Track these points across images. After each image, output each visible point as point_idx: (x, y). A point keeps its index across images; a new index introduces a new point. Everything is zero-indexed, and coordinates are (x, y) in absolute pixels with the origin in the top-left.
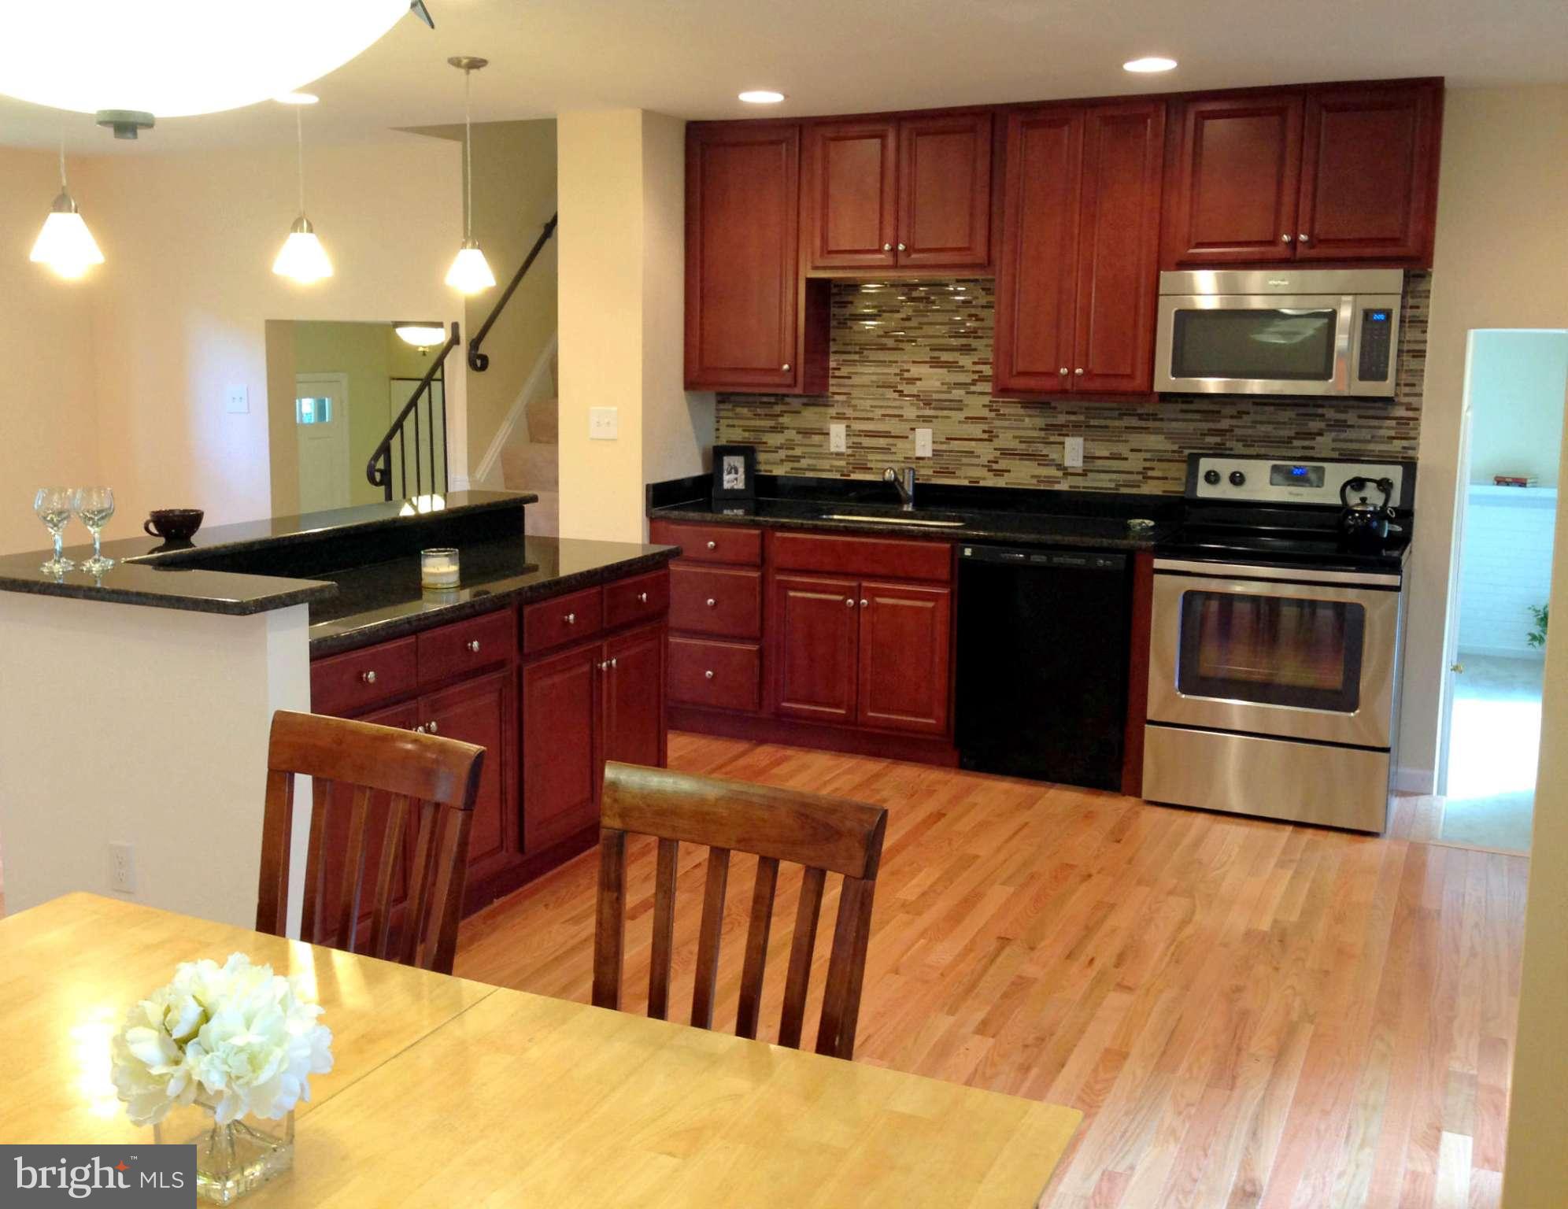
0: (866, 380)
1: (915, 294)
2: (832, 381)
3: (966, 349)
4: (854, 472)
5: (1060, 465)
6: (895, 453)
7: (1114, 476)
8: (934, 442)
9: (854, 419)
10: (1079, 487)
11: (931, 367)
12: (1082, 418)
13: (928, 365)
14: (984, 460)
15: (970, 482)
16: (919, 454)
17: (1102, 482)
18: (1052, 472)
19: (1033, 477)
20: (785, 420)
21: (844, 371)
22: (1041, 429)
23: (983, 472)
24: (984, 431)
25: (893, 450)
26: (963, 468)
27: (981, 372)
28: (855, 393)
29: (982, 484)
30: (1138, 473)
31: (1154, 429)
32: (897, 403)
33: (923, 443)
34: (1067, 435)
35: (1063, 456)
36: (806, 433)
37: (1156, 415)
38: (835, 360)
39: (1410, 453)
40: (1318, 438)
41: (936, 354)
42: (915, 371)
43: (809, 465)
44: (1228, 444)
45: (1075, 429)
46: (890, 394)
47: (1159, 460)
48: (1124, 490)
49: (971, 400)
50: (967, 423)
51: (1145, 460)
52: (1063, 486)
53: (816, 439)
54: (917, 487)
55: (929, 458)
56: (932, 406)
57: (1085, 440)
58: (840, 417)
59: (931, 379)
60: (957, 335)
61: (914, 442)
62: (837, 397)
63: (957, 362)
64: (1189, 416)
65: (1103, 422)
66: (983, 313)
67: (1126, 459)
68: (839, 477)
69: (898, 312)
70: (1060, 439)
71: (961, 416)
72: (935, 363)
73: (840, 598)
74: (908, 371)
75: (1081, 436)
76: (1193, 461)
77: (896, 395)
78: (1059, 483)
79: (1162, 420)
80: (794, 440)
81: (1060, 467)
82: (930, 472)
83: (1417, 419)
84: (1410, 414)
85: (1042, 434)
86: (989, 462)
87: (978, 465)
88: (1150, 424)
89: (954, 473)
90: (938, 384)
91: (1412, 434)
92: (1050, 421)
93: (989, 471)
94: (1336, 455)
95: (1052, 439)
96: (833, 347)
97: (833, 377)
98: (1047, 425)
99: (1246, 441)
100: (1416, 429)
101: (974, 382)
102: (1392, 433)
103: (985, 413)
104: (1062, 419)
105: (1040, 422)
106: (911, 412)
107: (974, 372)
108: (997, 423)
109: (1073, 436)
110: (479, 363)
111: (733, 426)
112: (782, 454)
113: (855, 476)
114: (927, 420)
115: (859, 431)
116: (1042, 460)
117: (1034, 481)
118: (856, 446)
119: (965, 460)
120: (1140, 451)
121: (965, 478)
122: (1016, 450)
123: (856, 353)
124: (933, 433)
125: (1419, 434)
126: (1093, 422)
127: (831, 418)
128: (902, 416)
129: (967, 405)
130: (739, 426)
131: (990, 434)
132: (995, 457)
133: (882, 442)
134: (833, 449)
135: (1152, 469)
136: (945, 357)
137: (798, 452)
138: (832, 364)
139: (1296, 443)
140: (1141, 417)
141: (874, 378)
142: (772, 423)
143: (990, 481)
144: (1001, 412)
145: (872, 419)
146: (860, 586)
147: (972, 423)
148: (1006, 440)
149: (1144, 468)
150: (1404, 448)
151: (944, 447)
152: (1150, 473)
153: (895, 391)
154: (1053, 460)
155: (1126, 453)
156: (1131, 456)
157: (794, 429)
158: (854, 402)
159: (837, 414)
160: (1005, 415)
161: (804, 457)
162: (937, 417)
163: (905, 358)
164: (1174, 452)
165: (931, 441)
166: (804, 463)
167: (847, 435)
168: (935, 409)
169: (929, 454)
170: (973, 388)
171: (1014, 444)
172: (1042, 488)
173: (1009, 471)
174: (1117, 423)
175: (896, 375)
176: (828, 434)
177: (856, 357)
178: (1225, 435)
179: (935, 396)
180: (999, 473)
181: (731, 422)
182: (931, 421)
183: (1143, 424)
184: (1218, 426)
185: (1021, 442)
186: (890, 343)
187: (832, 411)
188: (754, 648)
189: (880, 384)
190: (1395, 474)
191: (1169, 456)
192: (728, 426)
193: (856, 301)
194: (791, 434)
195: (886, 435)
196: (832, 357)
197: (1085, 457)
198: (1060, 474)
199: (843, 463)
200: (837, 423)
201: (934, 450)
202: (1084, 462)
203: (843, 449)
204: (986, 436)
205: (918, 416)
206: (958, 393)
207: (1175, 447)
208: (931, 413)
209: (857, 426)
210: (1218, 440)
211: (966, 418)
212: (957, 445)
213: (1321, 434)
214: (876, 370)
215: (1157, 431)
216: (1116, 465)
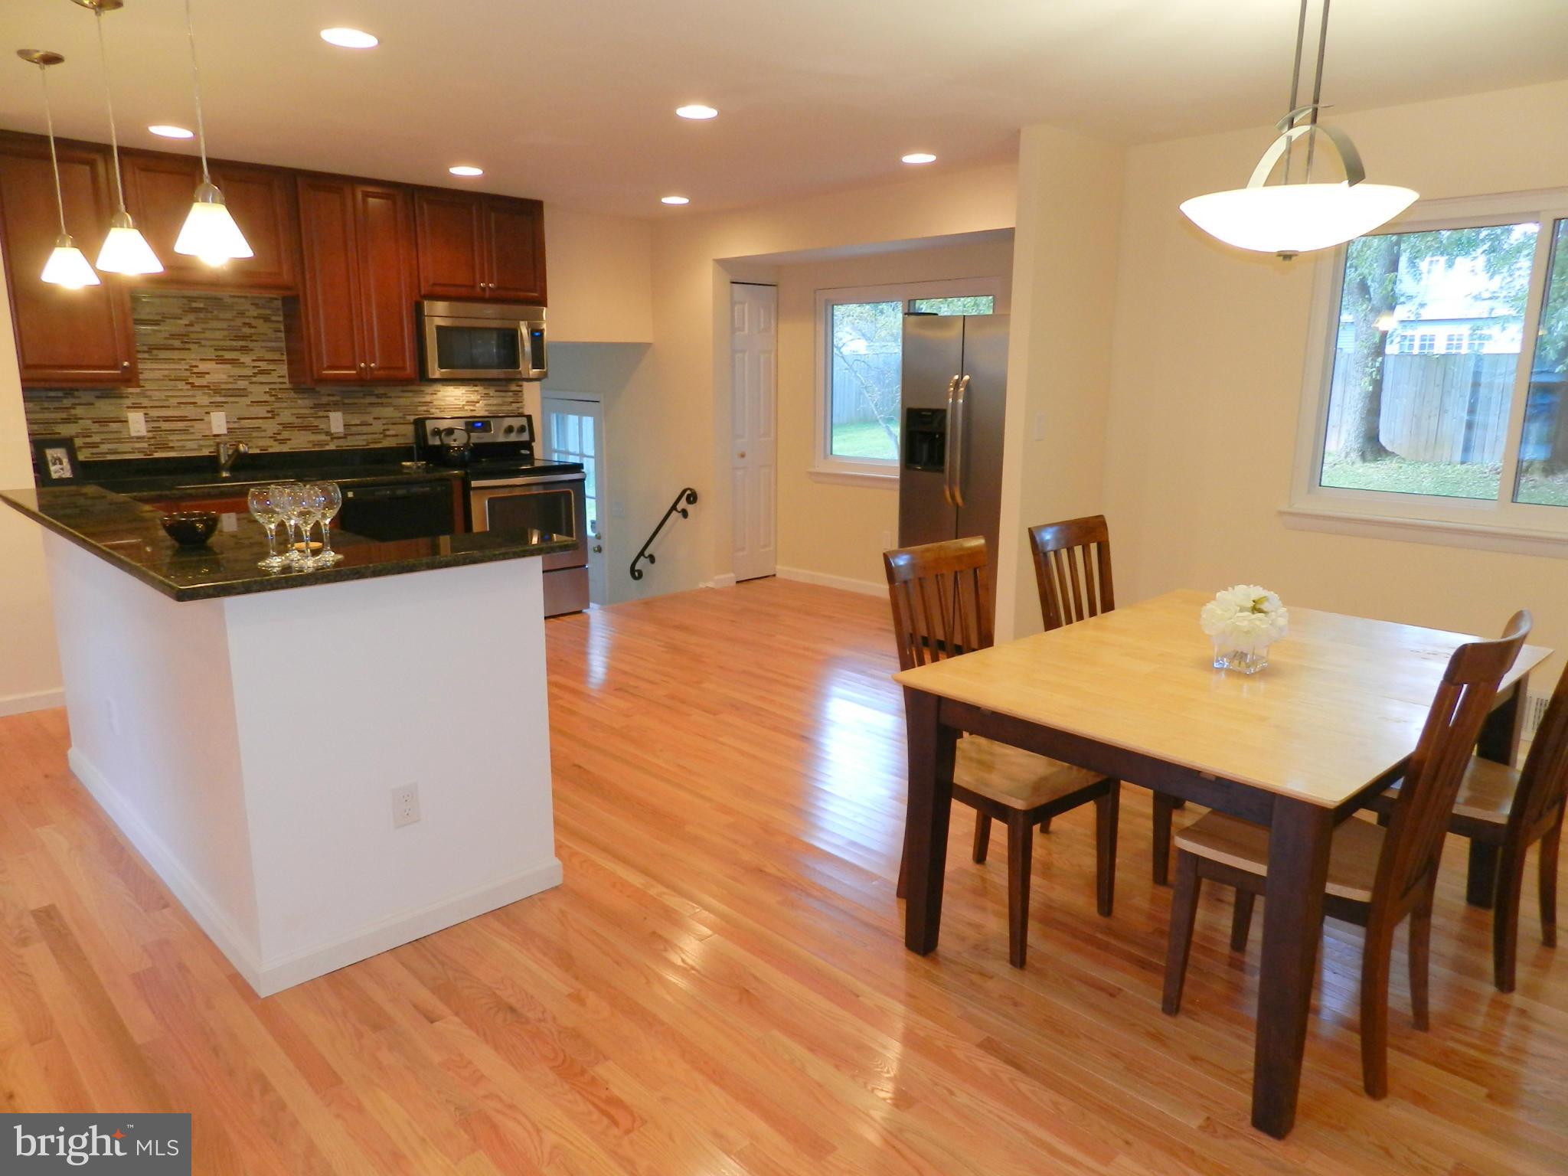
0: (158, 374)
3: (244, 350)
4: (156, 452)
5: (327, 432)
6: (193, 433)
7: (365, 437)
8: (227, 422)
9: (152, 407)
10: (342, 446)
11: (217, 363)
12: (338, 398)
13: (214, 362)
14: (270, 433)
15: (262, 450)
16: (215, 432)
17: (358, 442)
18: (323, 437)
19: (309, 442)
20: (78, 411)
22: (311, 408)
23: (270, 442)
24: (268, 412)
25: (192, 430)
26: (254, 440)
27: (259, 367)
28: (149, 385)
29: (271, 450)
30: (381, 433)
32: (190, 393)
33: (218, 422)
34: (330, 411)
35: (330, 426)
36: (102, 422)
39: (525, 410)
40: (477, 405)
41: (220, 353)
42: (203, 367)
43: (109, 449)
44: (433, 410)
45: (336, 406)
46: (181, 385)
47: (392, 424)
48: (372, 446)
49: (252, 388)
50: (253, 406)
51: (384, 424)
52: (332, 447)
53: (114, 426)
55: (225, 435)
56: (223, 395)
57: (343, 413)
58: (136, 407)
59: (218, 374)
60: (238, 338)
61: (210, 423)
63: (238, 360)
64: (406, 394)
65: (353, 401)
66: (254, 322)
67: (371, 425)
68: (141, 457)
69: (181, 319)
70: (326, 414)
71: (247, 400)
72: (221, 361)
74: (197, 366)
75: (340, 411)
76: (422, 423)
77: (189, 387)
78: (327, 444)
79: (390, 397)
80: (91, 429)
81: (328, 433)
83: (522, 391)
84: (518, 388)
85: (312, 411)
86: (274, 434)
87: (265, 437)
88: (385, 400)
90: (225, 377)
91: (521, 399)
92: (316, 401)
93: (275, 440)
95: (321, 414)
98: (314, 404)
99: (441, 408)
100: (521, 397)
101: (255, 375)
102: (511, 400)
103: (267, 398)
104: (324, 400)
105: (308, 402)
106: (203, 399)
107: (254, 367)
108: (277, 405)
109: (334, 411)
113: (157, 455)
114: (219, 405)
115: (158, 417)
116: (315, 430)
117: (310, 445)
118: (156, 430)
119: (255, 434)
120: (379, 418)
121: (257, 447)
122: (294, 423)
123: (144, 352)
124: (227, 416)
126: (346, 401)
127: (128, 407)
128: (195, 403)
129: (251, 392)
131: (273, 415)
132: (279, 430)
133: (181, 425)
134: (133, 434)
135: (388, 430)
136: (228, 355)
137: (97, 438)
139: (466, 408)
140: (378, 396)
141: (166, 373)
142: (64, 415)
143: (276, 448)
144: (279, 397)
145: (169, 407)
147: (257, 406)
148: (286, 416)
149: (384, 430)
150: (518, 408)
151: (236, 426)
152: (388, 433)
153: (187, 383)
154: (322, 429)
155: (370, 419)
156: (374, 422)
157: (89, 418)
158: (149, 393)
159: (133, 404)
160: (281, 398)
161: (103, 443)
162: (227, 402)
163: (193, 356)
164: (400, 418)
165: (225, 421)
166: (104, 448)
167: (147, 421)
168: (224, 396)
169: (225, 432)
170: (254, 379)
171: (293, 419)
172: (317, 449)
173: (290, 440)
174: (362, 401)
175: (187, 370)
176: (126, 421)
177: (147, 356)
178: (432, 405)
179: (223, 386)
180: (283, 441)
182: (223, 406)
183: (380, 401)
184: (424, 400)
185: (297, 417)
186: (177, 343)
187: (128, 402)
189: (173, 378)
190: (524, 423)
191: (398, 420)
194: (86, 423)
195: (183, 419)
197: (345, 425)
198: (329, 438)
199: (145, 445)
200: (136, 412)
201: (228, 429)
202: (345, 429)
203: (144, 433)
204: (270, 415)
205: (211, 403)
206: (242, 384)
207: (400, 415)
208: (223, 399)
209: (154, 413)
210: (425, 408)
211: (252, 402)
212: (246, 423)
213: (478, 402)
214: (166, 366)
215: (389, 405)
216: (365, 429)
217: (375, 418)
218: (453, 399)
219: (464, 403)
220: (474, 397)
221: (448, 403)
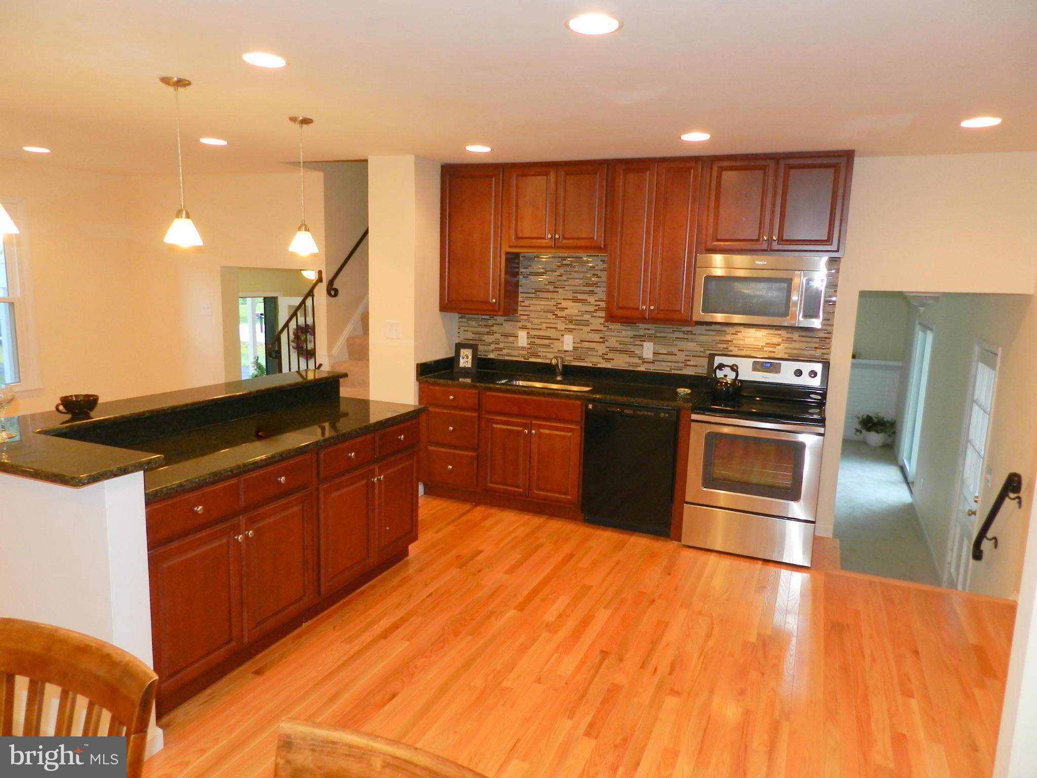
0: (538, 308)
1: (564, 262)
2: (520, 308)
3: (591, 293)
4: (531, 358)
6: (553, 348)
7: (669, 364)
8: (574, 343)
9: (532, 329)
10: (650, 369)
11: (573, 302)
12: (653, 332)
13: (571, 301)
14: (600, 353)
15: (593, 365)
16: (566, 349)
17: (662, 367)
18: (637, 361)
19: (626, 363)
20: (495, 328)
21: (527, 303)
22: (631, 337)
23: (600, 360)
24: (600, 338)
25: (552, 346)
26: (589, 357)
27: (599, 305)
28: (532, 315)
29: (599, 366)
30: (682, 362)
31: (691, 339)
32: (555, 321)
33: (568, 342)
34: (645, 341)
35: (642, 353)
36: (506, 336)
37: (692, 332)
38: (522, 297)
39: (826, 356)
40: (778, 347)
41: (576, 295)
42: (564, 304)
43: (507, 353)
44: (730, 348)
45: (650, 338)
46: (550, 315)
47: (693, 356)
48: (674, 372)
49: (592, 320)
50: (591, 333)
51: (686, 356)
52: (642, 368)
53: (511, 339)
54: (564, 366)
55: (571, 351)
56: (574, 323)
57: (654, 344)
58: (524, 328)
59: (573, 309)
60: (588, 285)
61: (563, 342)
62: (522, 317)
63: (587, 300)
64: (709, 333)
65: (664, 335)
66: (600, 274)
67: (676, 355)
68: (523, 360)
69: (556, 271)
70: (641, 343)
71: (588, 329)
72: (575, 300)
73: (520, 429)
74: (561, 304)
75: (652, 342)
76: (711, 357)
77: (554, 317)
78: (640, 366)
79: (695, 334)
80: (499, 340)
81: (641, 358)
82: (571, 359)
83: (830, 338)
84: (826, 335)
85: (632, 340)
86: (603, 354)
87: (597, 356)
88: (689, 336)
89: (584, 360)
90: (577, 311)
91: (827, 346)
92: (636, 333)
93: (603, 359)
94: (786, 356)
95: (637, 343)
96: (520, 290)
97: (520, 306)
98: (634, 335)
99: (739, 347)
100: (829, 344)
101: (596, 311)
102: (817, 345)
103: (601, 328)
104: (642, 332)
105: (630, 333)
106: (561, 326)
107: (596, 305)
108: (607, 333)
109: (648, 341)
110: (333, 293)
111: (467, 331)
112: (493, 347)
113: (531, 360)
114: (570, 331)
115: (534, 335)
116: (632, 354)
117: (627, 365)
118: (532, 343)
119: (590, 353)
120: (683, 351)
121: (590, 362)
122: (617, 348)
123: (533, 293)
124: (573, 338)
125: (831, 346)
126: (658, 335)
127: (519, 328)
128: (557, 328)
129: (592, 323)
130: (471, 331)
131: (604, 340)
132: (606, 352)
133: (546, 342)
134: (520, 345)
135: (689, 361)
136: (580, 297)
137: (501, 345)
138: (520, 299)
139: (765, 349)
140: (684, 332)
141: (543, 307)
142: (488, 330)
143: (603, 365)
144: (610, 328)
145: (541, 329)
146: (531, 422)
147: (594, 333)
148: (612, 342)
149: (685, 360)
150: (824, 353)
151: (579, 345)
152: (689, 363)
153: (553, 315)
154: (637, 354)
155: (675, 350)
156: (679, 353)
157: (499, 333)
158: (531, 320)
159: (522, 326)
160: (612, 329)
161: (505, 349)
162: (576, 329)
163: (559, 297)
164: (700, 352)
165: (572, 343)
166: (504, 352)
167: (528, 338)
168: (574, 325)
169: (571, 349)
170: (595, 314)
171: (617, 345)
172: (631, 369)
173: (613, 359)
174: (672, 335)
175: (554, 305)
176: (518, 337)
177: (533, 296)
178: (728, 344)
179: (574, 318)
180: (608, 360)
181: (466, 329)
182: (572, 331)
183: (685, 336)
184: (724, 339)
185: (620, 344)
186: (551, 288)
187: (520, 324)
188: (474, 454)
189: (546, 310)
190: (818, 367)
191: (699, 354)
192: (464, 331)
193: (533, 265)
194: (498, 336)
195: (549, 338)
196: (520, 295)
197: (654, 353)
198: (640, 361)
199: (526, 352)
200: (523, 331)
201: (573, 347)
202: (654, 356)
203: (525, 345)
204: (601, 340)
205: (565, 328)
206: (587, 317)
207: (702, 349)
208: (573, 327)
209: (533, 333)
210: (725, 346)
211: (591, 330)
212: (586, 345)
213: (779, 345)
214: (543, 303)
215: (692, 341)
216: (670, 358)
217: (679, 350)
218: (753, 340)
219: (764, 344)
220: (776, 340)
221: (747, 343)
